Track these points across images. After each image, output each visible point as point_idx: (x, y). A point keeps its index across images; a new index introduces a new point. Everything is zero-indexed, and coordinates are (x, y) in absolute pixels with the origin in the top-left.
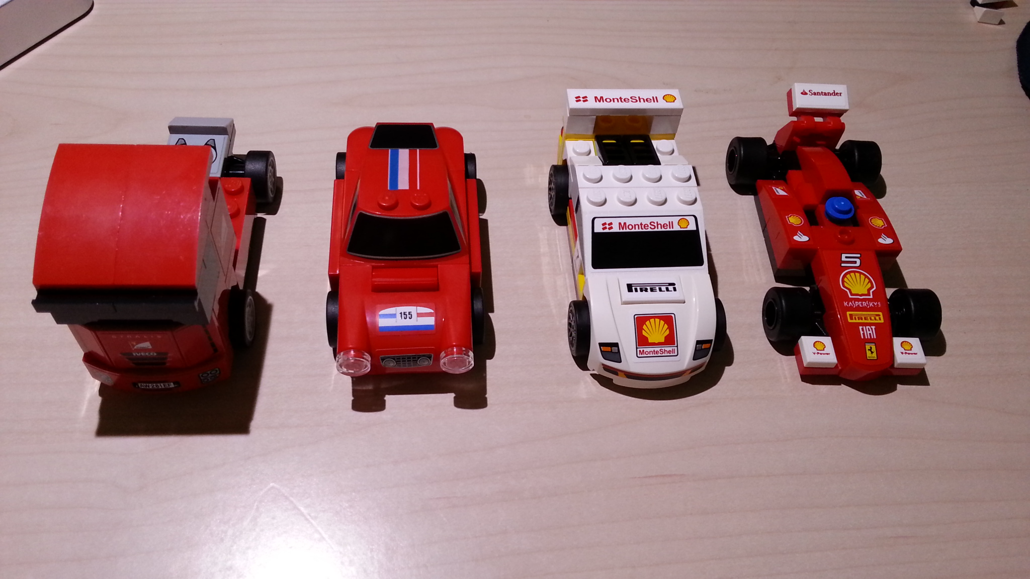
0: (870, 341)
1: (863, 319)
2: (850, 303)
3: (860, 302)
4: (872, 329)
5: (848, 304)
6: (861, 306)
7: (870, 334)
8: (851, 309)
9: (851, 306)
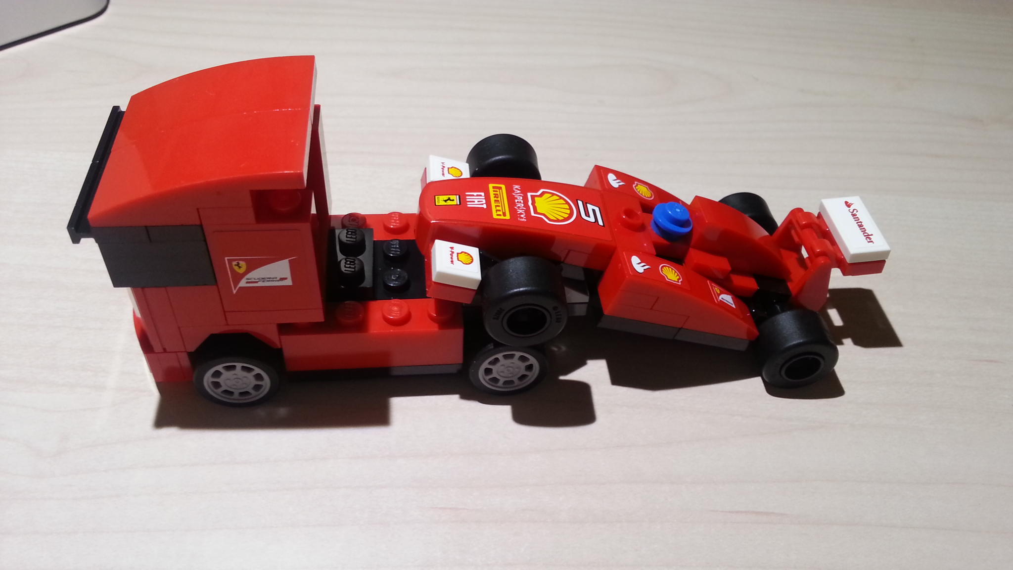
0: (462, 200)
1: (496, 199)
2: (519, 192)
3: (522, 201)
4: (482, 204)
5: (516, 189)
6: (516, 201)
7: (474, 202)
8: (510, 192)
9: (514, 191)
